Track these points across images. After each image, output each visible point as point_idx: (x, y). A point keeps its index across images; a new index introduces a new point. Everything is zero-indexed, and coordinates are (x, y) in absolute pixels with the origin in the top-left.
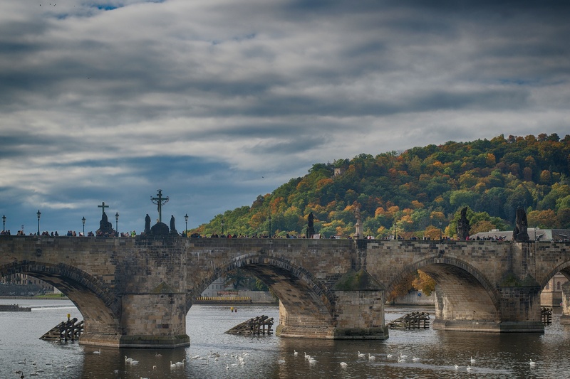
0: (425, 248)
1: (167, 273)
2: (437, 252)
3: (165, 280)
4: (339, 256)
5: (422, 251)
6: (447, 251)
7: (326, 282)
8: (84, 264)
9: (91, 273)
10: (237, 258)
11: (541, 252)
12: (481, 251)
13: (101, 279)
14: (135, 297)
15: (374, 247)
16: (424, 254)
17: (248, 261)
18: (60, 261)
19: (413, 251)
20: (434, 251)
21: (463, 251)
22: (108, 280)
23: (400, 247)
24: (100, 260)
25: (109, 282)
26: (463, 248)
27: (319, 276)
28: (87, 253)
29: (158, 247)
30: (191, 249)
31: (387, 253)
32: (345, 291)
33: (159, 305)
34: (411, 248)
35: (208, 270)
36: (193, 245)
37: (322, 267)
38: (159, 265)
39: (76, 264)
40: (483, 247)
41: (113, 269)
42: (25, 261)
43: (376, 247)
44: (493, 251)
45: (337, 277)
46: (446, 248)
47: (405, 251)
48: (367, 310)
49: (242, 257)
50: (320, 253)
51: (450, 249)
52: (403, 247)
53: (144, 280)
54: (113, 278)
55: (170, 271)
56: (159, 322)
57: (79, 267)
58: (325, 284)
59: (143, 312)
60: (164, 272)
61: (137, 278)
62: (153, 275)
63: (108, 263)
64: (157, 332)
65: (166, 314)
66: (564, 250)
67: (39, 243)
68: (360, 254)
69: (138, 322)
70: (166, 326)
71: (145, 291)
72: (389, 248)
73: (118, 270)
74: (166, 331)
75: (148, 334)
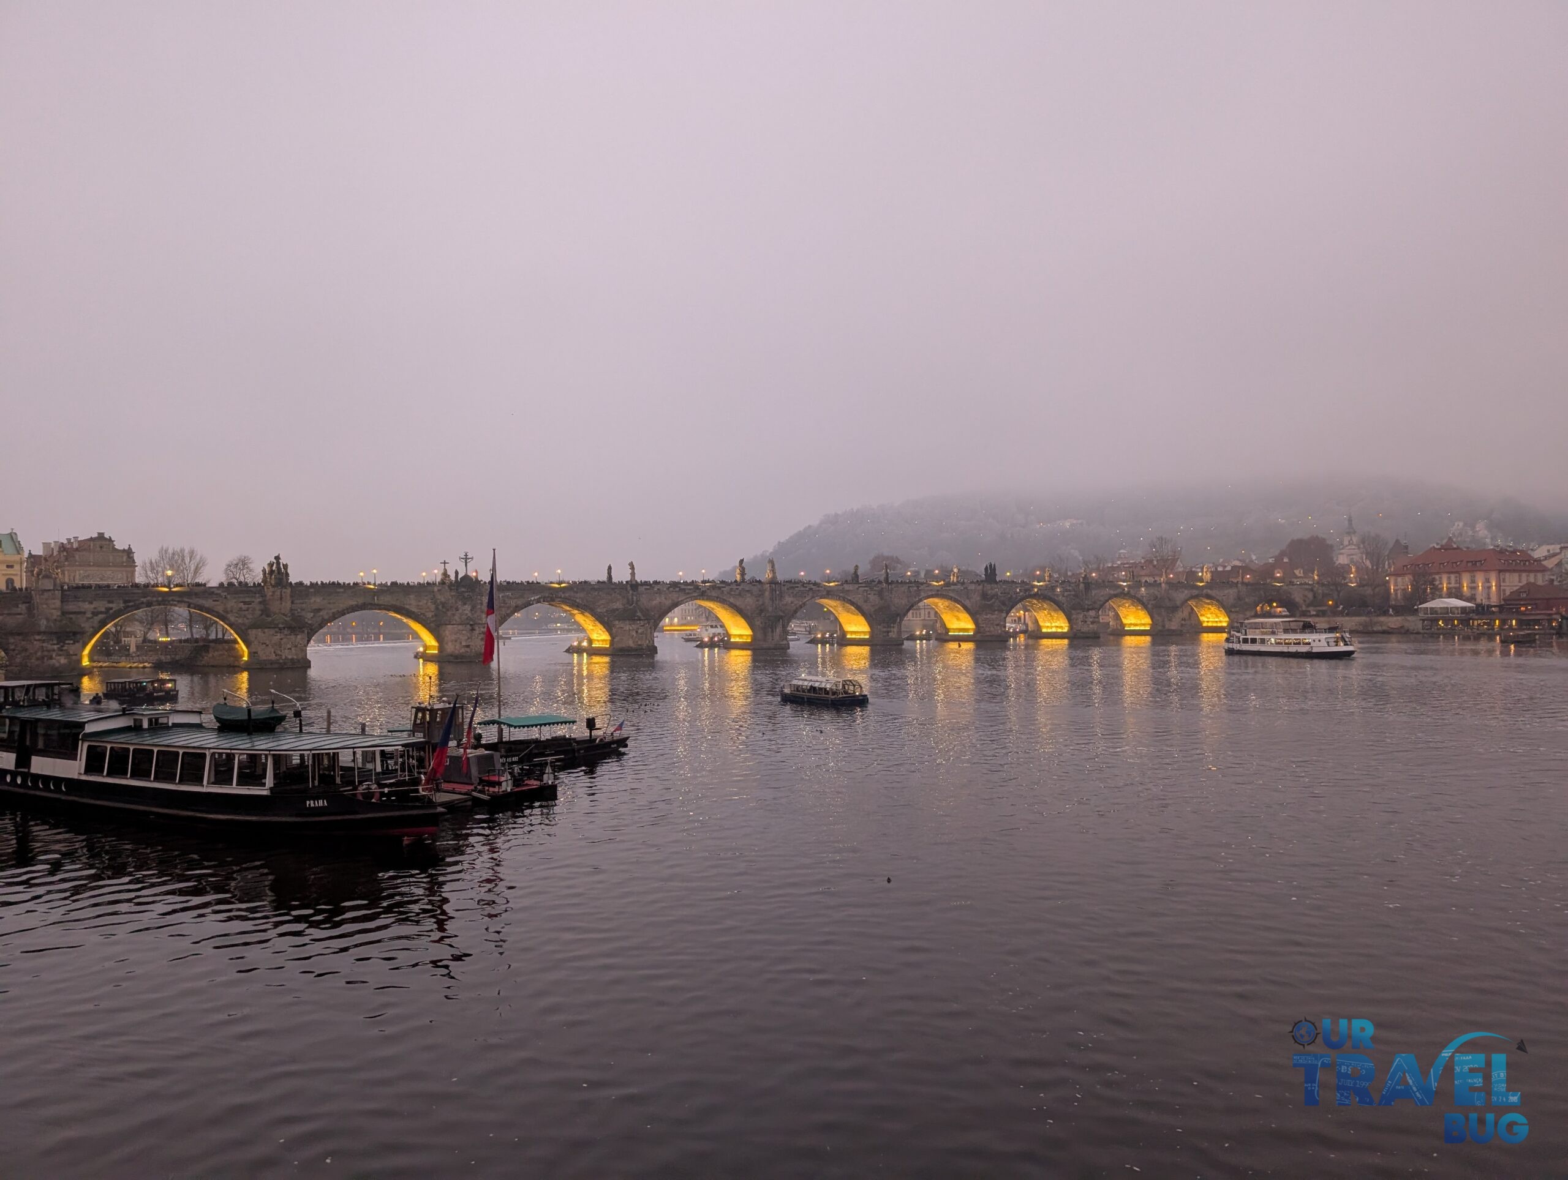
1: (471, 610)
3: (469, 615)
4: (616, 595)
5: (687, 591)
7: (605, 614)
8: (410, 604)
11: (791, 591)
12: (738, 591)
14: (449, 626)
15: (646, 589)
16: (688, 593)
19: (679, 591)
22: (429, 615)
23: (668, 589)
25: (430, 616)
28: (412, 596)
29: (463, 592)
31: (657, 593)
32: (619, 620)
33: (464, 632)
34: (677, 589)
35: (508, 608)
38: (465, 604)
40: (740, 588)
41: (433, 607)
42: (365, 603)
43: (649, 588)
44: (748, 591)
45: (614, 611)
47: (673, 592)
48: (634, 633)
50: (600, 593)
52: (671, 589)
53: (454, 615)
55: (473, 608)
56: (464, 644)
58: (605, 616)
59: (453, 637)
60: (469, 609)
61: (449, 613)
62: (460, 611)
64: (463, 650)
65: (468, 638)
66: (811, 589)
68: (633, 594)
69: (450, 644)
70: (468, 646)
71: (455, 622)
73: (437, 608)
74: (468, 649)
75: (457, 652)
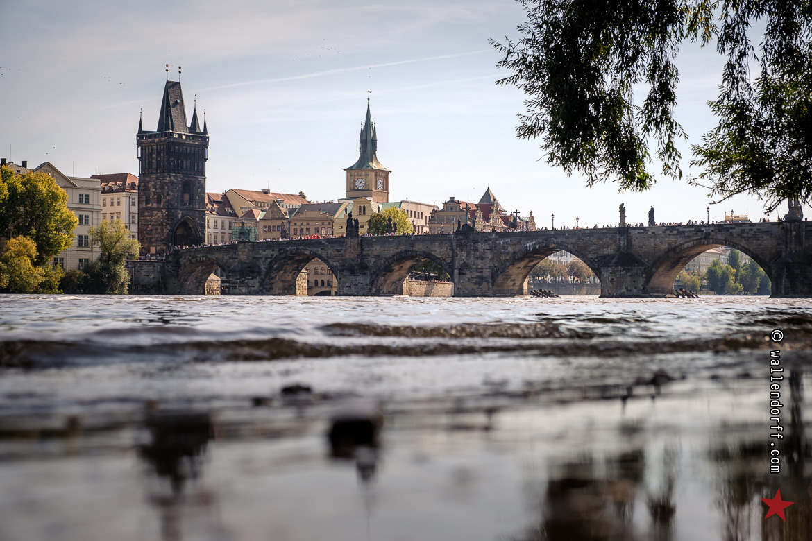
0: (690, 232)
2: (702, 235)
4: (608, 240)
5: (686, 234)
6: (713, 233)
7: (596, 260)
9: (439, 256)
10: (528, 245)
12: (752, 232)
13: (444, 260)
15: (639, 233)
16: (689, 237)
17: (537, 246)
18: (423, 250)
19: (677, 234)
20: (699, 234)
21: (731, 233)
23: (664, 232)
24: (444, 249)
26: (731, 230)
27: (590, 256)
30: (496, 239)
31: (651, 238)
34: (675, 232)
36: (497, 237)
37: (593, 250)
38: (462, 250)
39: (432, 251)
43: (642, 233)
44: (766, 232)
45: (605, 256)
46: (712, 231)
47: (670, 235)
49: (531, 244)
51: (717, 231)
52: (668, 232)
54: (451, 259)
55: (468, 254)
57: (433, 253)
58: (596, 262)
60: (465, 255)
63: (448, 250)
67: (412, 239)
68: (620, 239)
72: (653, 233)
